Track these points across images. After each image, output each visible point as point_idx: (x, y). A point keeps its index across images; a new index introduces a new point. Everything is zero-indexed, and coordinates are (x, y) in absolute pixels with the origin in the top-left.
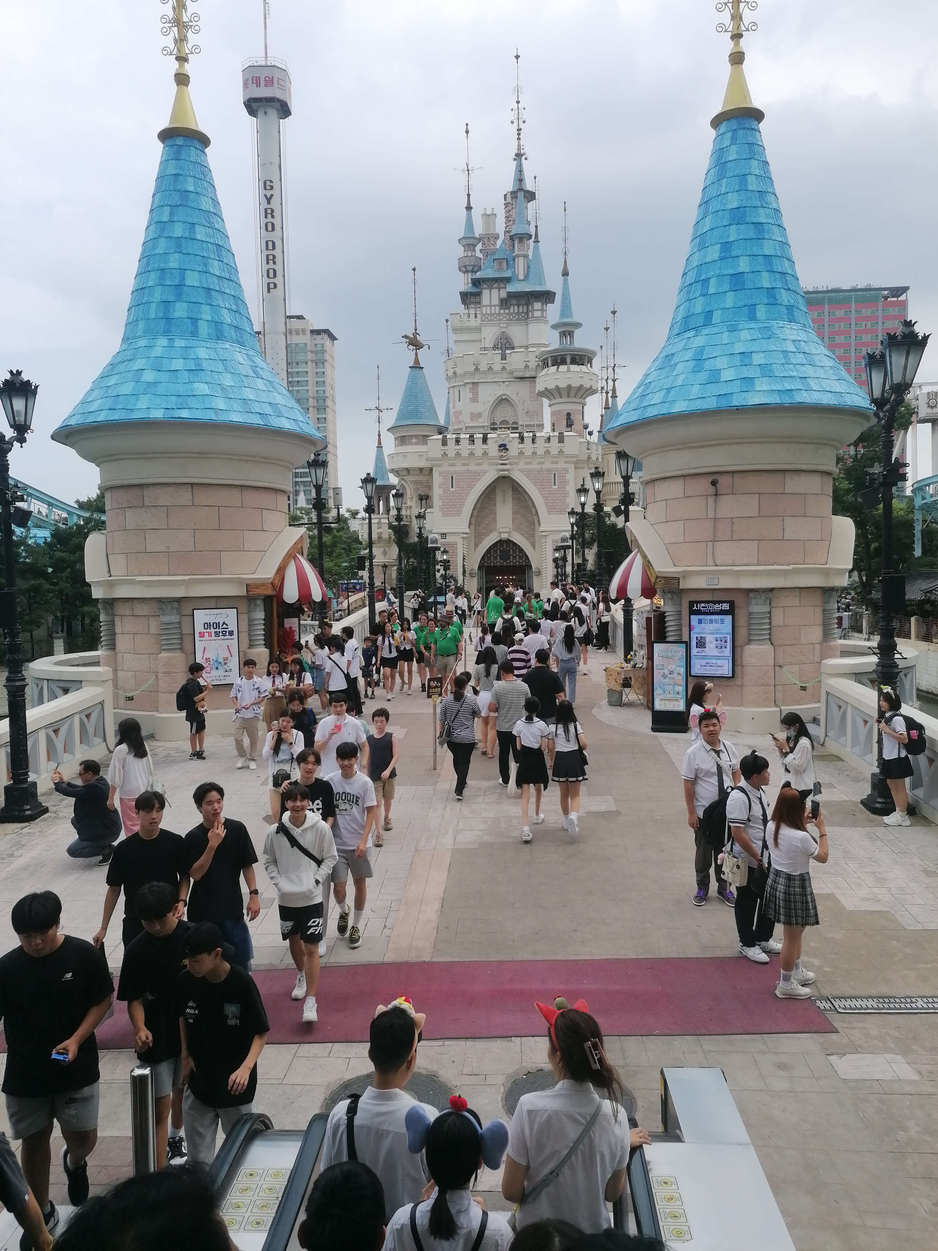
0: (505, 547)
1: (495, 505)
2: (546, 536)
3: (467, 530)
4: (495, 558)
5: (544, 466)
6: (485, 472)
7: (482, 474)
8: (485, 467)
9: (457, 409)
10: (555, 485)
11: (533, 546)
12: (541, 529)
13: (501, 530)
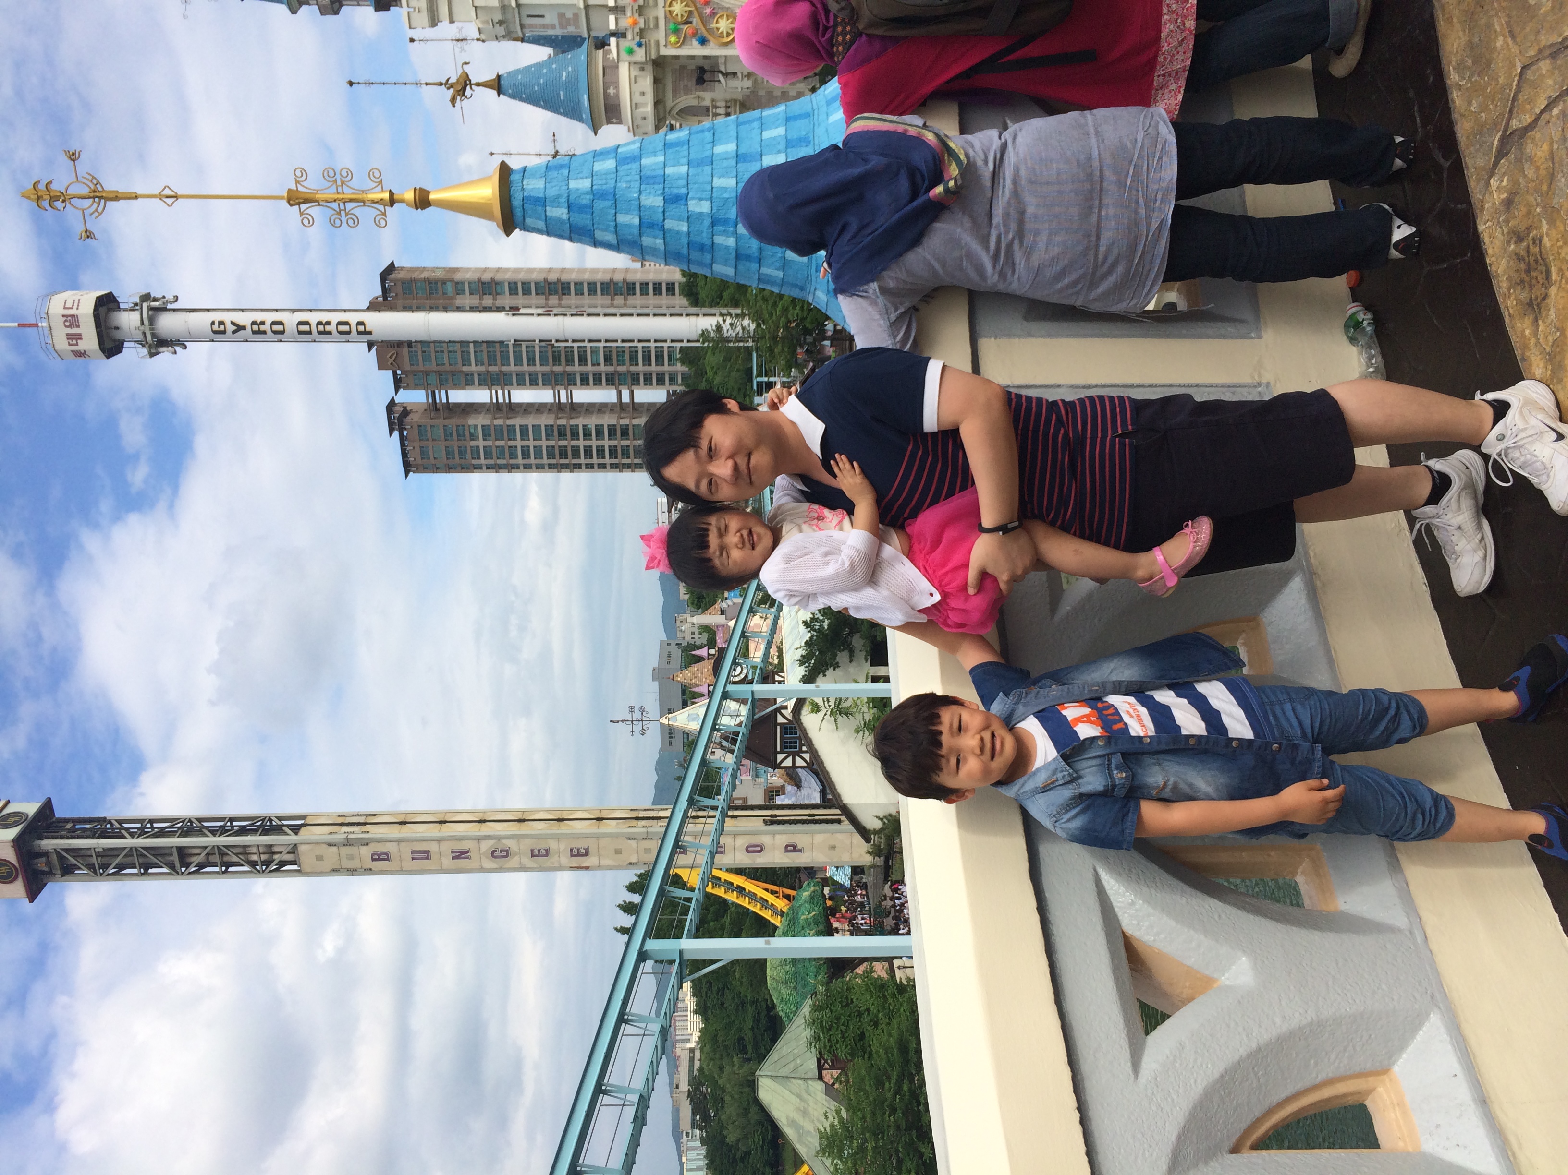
9: (556, 22)
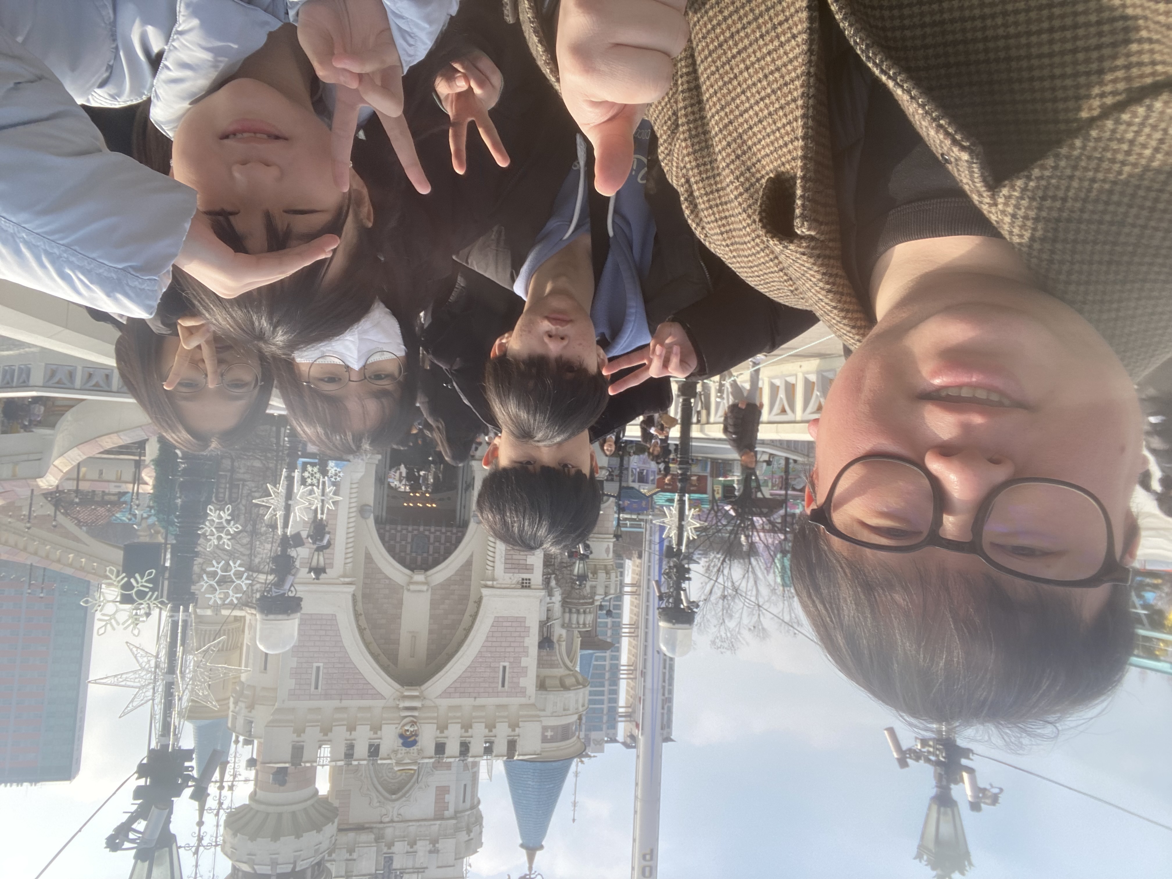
0: (419, 558)
1: (431, 632)
2: (344, 576)
3: (485, 592)
4: (437, 539)
5: (336, 703)
6: (446, 694)
7: (452, 690)
8: (444, 703)
10: (318, 668)
11: (369, 558)
12: (351, 589)
13: (425, 588)
